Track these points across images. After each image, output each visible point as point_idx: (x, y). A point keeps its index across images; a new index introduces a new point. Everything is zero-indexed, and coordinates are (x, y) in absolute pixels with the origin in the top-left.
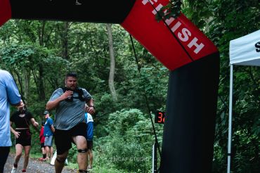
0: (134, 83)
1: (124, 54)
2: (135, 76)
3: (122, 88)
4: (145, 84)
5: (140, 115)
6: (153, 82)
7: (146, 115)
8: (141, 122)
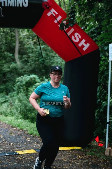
0: (32, 56)
2: (32, 52)
3: (24, 60)
4: (39, 57)
5: (37, 79)
6: (45, 56)
7: (41, 79)
8: (38, 84)
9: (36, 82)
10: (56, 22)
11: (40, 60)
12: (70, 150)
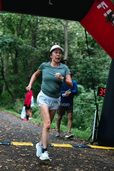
0: (80, 68)
1: (74, 47)
2: (81, 63)
4: (87, 69)
5: (82, 89)
6: (93, 68)
7: (86, 90)
8: (83, 94)
9: (81, 93)
10: (105, 15)
11: (88, 72)
12: (108, 150)
